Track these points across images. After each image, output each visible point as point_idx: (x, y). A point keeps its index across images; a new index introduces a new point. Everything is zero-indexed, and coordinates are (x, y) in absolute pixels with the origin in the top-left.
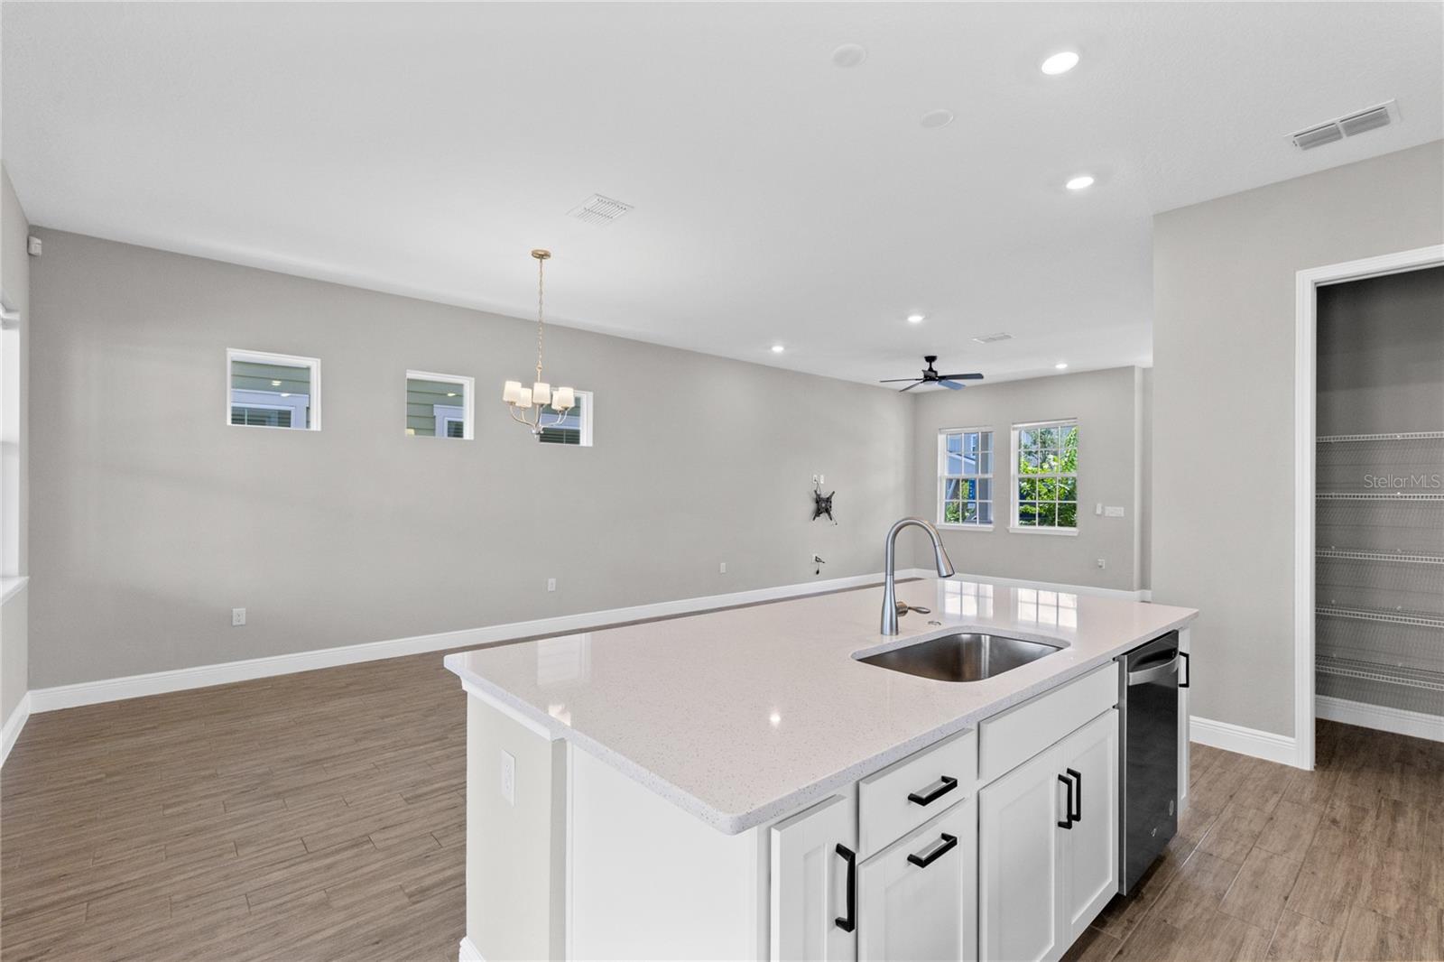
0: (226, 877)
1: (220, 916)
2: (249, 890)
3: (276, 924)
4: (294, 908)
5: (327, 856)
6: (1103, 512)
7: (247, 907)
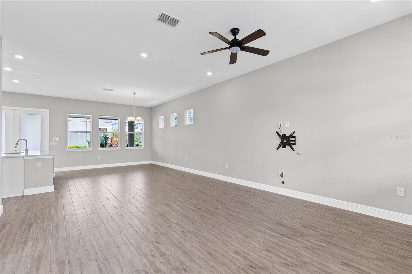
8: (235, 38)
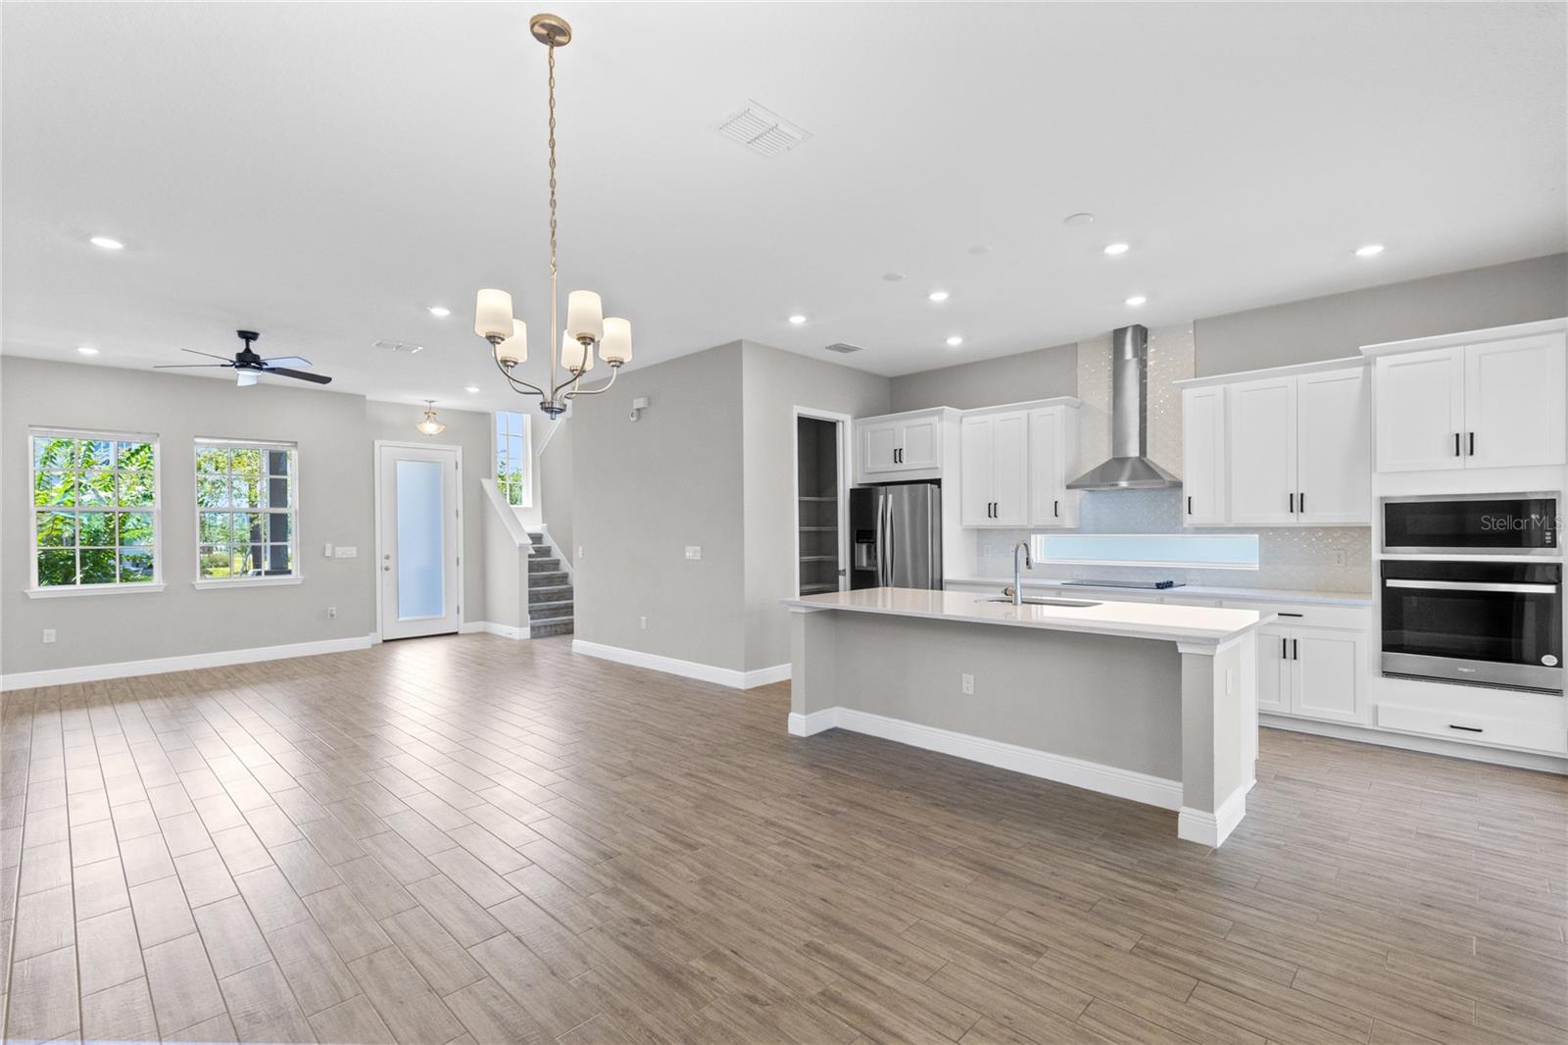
0: (1297, 1020)
1: (1327, 986)
2: (1285, 989)
3: (1284, 944)
4: (1260, 944)
5: (1187, 964)
6: (333, 553)
7: (1298, 974)
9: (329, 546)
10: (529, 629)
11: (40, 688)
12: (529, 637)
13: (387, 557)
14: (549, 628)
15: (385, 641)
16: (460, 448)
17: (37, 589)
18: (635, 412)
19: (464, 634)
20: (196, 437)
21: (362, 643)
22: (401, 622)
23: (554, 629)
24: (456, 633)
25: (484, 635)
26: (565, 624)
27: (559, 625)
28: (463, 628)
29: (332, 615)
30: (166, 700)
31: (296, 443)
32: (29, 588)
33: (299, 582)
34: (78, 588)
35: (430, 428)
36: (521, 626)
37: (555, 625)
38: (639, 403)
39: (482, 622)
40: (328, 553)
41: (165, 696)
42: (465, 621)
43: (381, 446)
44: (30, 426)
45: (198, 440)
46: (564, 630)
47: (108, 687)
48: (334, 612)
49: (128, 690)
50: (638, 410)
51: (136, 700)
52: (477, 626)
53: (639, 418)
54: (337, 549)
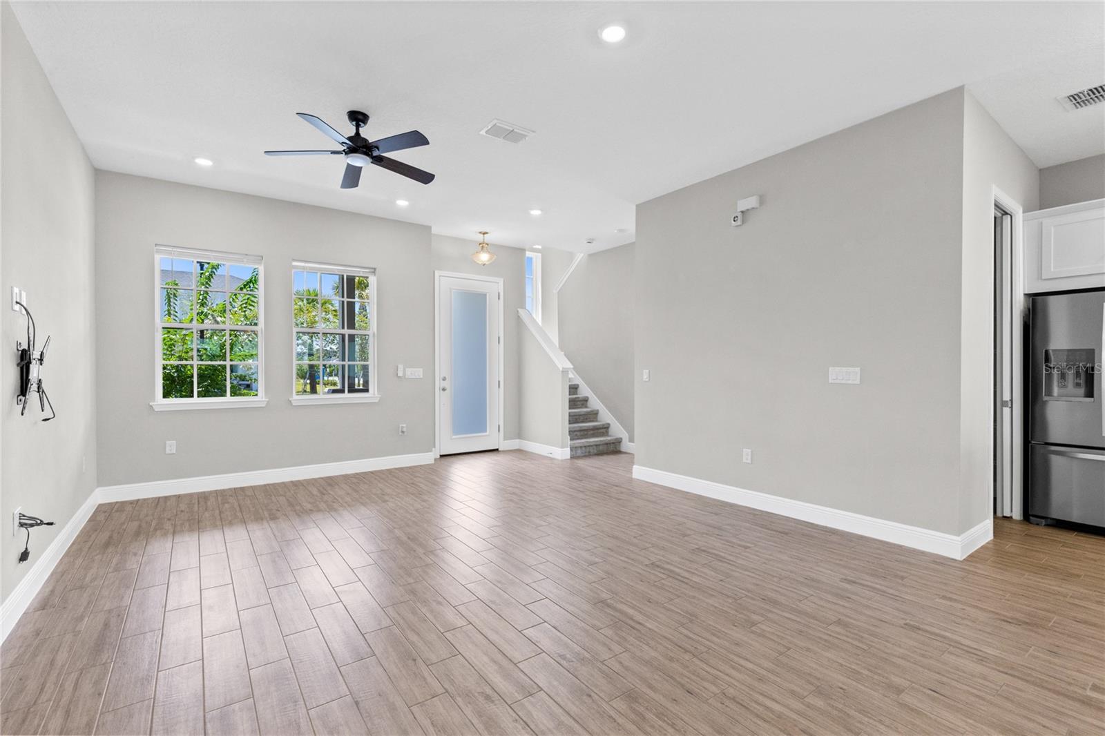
8: (358, 134)
9: (401, 367)
10: (569, 449)
11: (162, 497)
12: (569, 457)
13: (444, 379)
14: (584, 449)
15: (441, 456)
16: (502, 280)
17: (159, 401)
18: (740, 215)
19: (505, 452)
20: (294, 260)
21: (428, 458)
22: (454, 439)
23: (588, 450)
24: (497, 450)
25: (519, 452)
26: (596, 445)
27: (592, 446)
28: (503, 445)
29: (403, 432)
30: (271, 522)
31: (375, 269)
32: (154, 401)
33: (377, 401)
34: (196, 401)
35: (484, 257)
36: (562, 447)
37: (589, 446)
38: (744, 205)
39: (518, 440)
40: (400, 374)
41: (271, 519)
42: (505, 439)
43: (440, 276)
44: (156, 245)
45: (295, 263)
46: (596, 451)
47: (220, 498)
48: (405, 429)
49: (236, 505)
50: (742, 212)
51: (244, 522)
52: (514, 444)
53: (743, 222)
54: (407, 369)
